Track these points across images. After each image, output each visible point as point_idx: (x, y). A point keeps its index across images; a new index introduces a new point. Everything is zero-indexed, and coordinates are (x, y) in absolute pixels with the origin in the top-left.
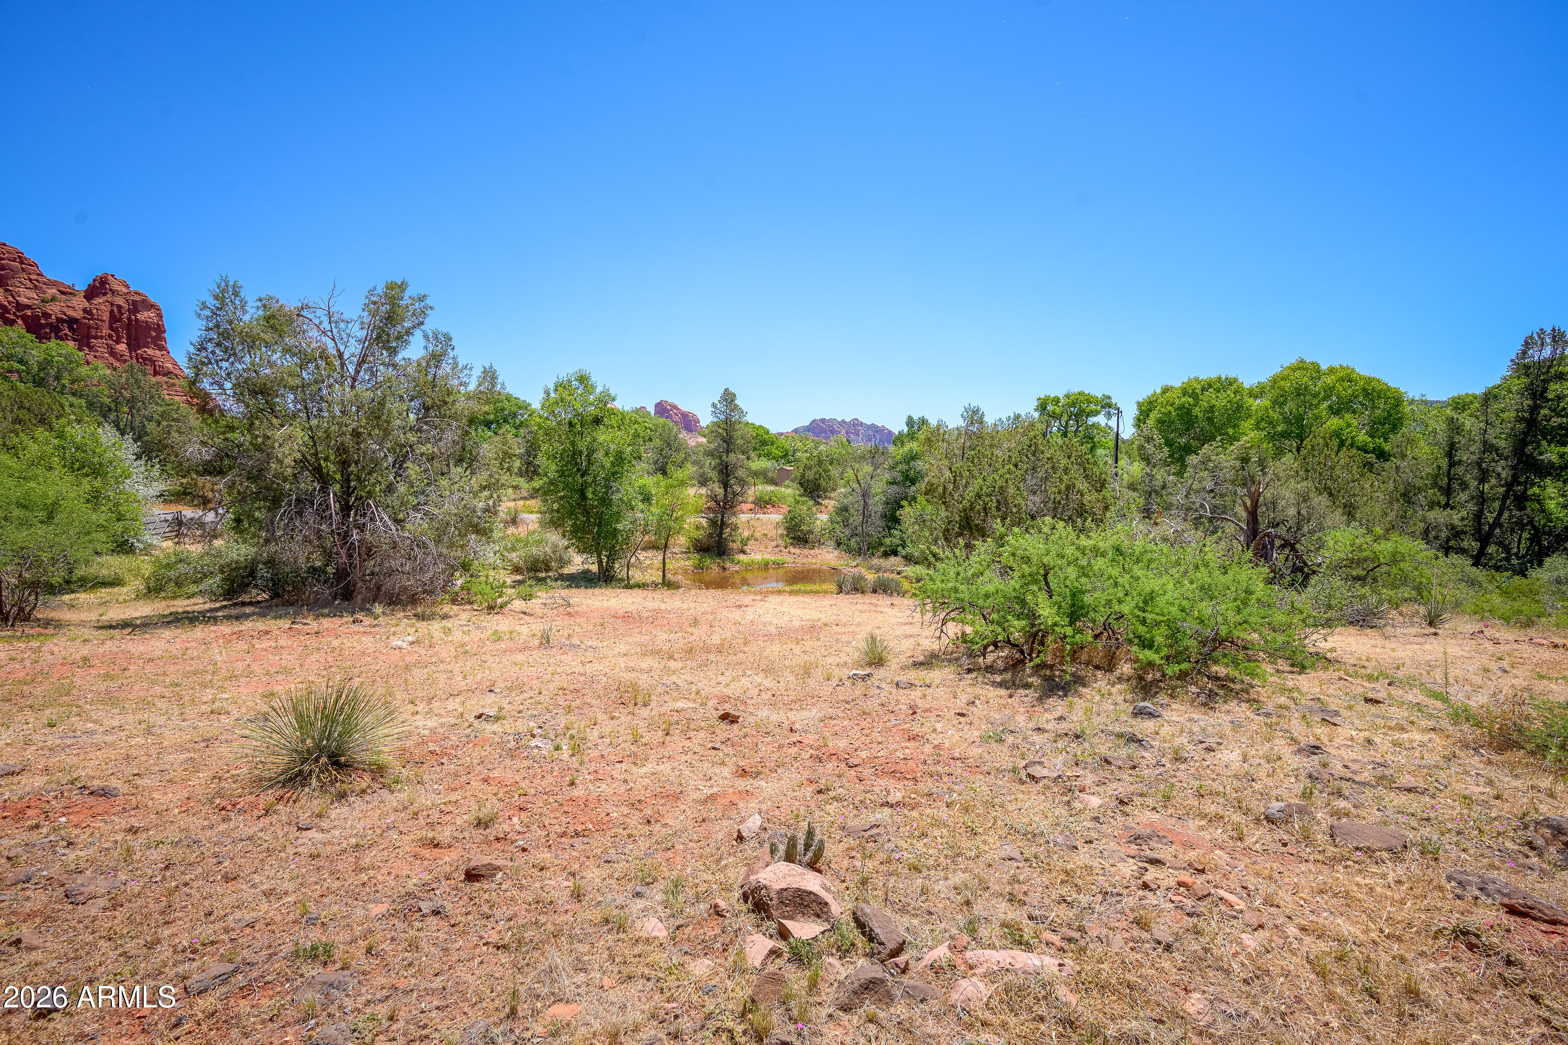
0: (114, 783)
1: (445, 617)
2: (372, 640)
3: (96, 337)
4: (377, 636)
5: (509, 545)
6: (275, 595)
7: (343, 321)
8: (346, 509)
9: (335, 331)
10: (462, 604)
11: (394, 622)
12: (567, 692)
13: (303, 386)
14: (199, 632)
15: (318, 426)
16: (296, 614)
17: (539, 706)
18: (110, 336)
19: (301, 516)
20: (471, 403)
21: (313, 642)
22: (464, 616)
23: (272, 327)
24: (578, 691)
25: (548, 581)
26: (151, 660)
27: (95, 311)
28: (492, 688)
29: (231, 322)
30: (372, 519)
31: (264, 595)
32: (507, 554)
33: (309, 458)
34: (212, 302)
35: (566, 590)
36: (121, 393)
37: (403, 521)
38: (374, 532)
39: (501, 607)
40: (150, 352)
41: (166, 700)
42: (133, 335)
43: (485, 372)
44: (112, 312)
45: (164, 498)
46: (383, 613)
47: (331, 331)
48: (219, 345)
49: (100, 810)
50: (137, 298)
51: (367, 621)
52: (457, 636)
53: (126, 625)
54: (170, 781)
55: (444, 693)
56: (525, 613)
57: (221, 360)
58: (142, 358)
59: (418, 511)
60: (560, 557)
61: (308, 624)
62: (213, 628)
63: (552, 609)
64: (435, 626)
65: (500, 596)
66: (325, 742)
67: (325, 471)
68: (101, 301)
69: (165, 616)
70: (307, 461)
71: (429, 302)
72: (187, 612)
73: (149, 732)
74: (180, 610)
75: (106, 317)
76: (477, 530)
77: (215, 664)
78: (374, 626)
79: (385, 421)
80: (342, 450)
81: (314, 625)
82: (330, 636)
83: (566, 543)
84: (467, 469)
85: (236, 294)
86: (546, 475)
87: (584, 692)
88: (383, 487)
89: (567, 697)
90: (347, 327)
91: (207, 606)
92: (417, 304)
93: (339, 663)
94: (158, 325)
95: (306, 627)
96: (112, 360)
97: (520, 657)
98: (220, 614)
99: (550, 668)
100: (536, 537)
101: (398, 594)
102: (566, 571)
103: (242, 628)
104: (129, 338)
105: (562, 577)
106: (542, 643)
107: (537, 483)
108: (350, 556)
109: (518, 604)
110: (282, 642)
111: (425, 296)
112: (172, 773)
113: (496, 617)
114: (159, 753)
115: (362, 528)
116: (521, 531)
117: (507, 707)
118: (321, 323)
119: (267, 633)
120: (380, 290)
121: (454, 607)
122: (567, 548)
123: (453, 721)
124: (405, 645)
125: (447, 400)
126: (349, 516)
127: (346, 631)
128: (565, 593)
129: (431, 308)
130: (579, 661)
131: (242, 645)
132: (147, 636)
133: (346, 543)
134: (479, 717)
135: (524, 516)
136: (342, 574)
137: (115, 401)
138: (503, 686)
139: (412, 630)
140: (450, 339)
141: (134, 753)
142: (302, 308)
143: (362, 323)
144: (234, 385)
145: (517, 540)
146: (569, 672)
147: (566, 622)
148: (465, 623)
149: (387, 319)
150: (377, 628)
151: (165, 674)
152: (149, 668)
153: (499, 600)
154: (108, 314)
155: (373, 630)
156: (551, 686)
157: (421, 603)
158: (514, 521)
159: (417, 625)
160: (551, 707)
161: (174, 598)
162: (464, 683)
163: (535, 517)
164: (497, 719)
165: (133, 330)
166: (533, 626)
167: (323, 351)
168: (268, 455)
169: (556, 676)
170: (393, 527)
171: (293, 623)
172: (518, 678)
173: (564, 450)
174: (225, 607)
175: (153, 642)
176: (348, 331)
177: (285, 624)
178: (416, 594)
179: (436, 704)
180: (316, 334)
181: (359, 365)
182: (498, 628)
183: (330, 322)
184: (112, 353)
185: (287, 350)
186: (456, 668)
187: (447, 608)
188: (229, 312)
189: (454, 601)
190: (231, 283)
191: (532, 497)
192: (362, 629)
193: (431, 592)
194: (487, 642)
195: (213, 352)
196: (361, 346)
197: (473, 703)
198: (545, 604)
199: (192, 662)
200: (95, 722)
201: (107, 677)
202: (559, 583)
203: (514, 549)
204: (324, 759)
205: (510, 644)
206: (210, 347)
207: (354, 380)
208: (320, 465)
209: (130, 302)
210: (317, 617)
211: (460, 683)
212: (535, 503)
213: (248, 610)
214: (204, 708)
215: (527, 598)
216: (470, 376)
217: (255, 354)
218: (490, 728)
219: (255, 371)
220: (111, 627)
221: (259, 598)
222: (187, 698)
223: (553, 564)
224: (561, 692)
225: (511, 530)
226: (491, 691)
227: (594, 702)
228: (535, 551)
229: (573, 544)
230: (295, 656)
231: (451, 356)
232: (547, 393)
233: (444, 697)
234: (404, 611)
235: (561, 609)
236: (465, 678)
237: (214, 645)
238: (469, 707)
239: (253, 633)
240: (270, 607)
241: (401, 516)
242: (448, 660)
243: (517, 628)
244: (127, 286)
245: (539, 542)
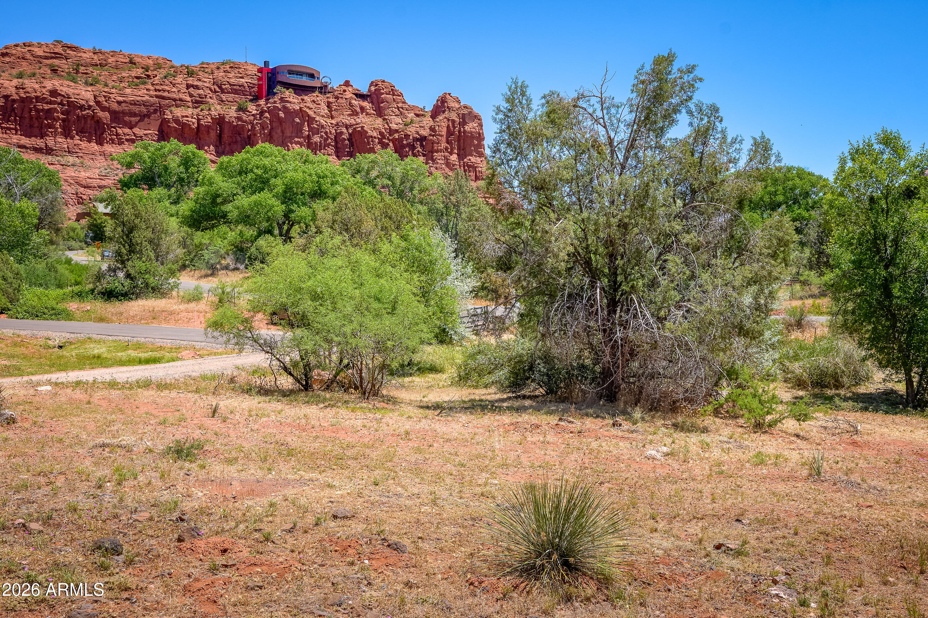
0: (406, 542)
1: (705, 430)
2: (629, 446)
3: (437, 151)
4: (634, 443)
5: (791, 353)
6: (550, 391)
7: (614, 106)
8: (613, 305)
9: (606, 117)
10: (725, 418)
11: (652, 430)
12: (830, 538)
13: (577, 178)
14: (488, 419)
15: (589, 218)
16: (564, 411)
17: (792, 549)
18: (446, 149)
19: (572, 312)
20: (741, 182)
21: (575, 442)
22: (726, 432)
23: (553, 122)
24: (845, 540)
25: (837, 399)
26: (448, 440)
27: (437, 128)
28: (741, 518)
29: (518, 122)
30: (635, 316)
31: (541, 390)
32: (788, 364)
33: (581, 251)
34: (504, 105)
35: (858, 414)
36: (450, 199)
37: (666, 319)
38: (636, 329)
39: (770, 426)
40: (473, 159)
41: (452, 477)
42: (462, 145)
43: (756, 144)
44: (448, 127)
45: (476, 293)
46: (643, 419)
47: (603, 119)
48: (509, 145)
49: (391, 561)
50: (466, 111)
51: (626, 425)
52: (716, 453)
53: (437, 407)
54: (441, 550)
55: (688, 514)
56: (798, 436)
57: (511, 160)
58: (468, 166)
59: (679, 307)
60: (855, 370)
61: (572, 422)
62: (497, 417)
63: (833, 435)
64: (694, 439)
65: (768, 413)
66: (557, 540)
67: (594, 264)
68: (441, 118)
69: (464, 402)
70: (579, 254)
71: (698, 73)
72: (481, 400)
73: (434, 503)
74: (477, 398)
75: (444, 132)
76: (742, 331)
77: (494, 451)
78: (632, 432)
79: (650, 209)
80: (610, 242)
81: (578, 424)
82: (590, 437)
83: (864, 353)
84: (735, 259)
85: (523, 94)
86: (838, 266)
87: (854, 542)
88: (646, 281)
89: (829, 545)
90: (617, 112)
91: (498, 396)
92: (686, 77)
93: (593, 466)
94: (479, 134)
95: (570, 425)
96: (447, 170)
97: (781, 488)
98: (505, 404)
99: (815, 506)
100: (824, 344)
101: (659, 401)
102: (862, 390)
103: (520, 419)
104: (459, 149)
105: (857, 398)
106: (810, 475)
107: (829, 276)
108: (613, 355)
109: (790, 424)
110: (549, 438)
111: (693, 67)
112: (445, 543)
113: (764, 437)
114: (439, 523)
115: (625, 325)
116: (807, 337)
117: (753, 542)
118: (594, 111)
119: (538, 427)
120: (648, 68)
121: (717, 420)
122: (864, 359)
123: (689, 545)
124: (658, 456)
125: (715, 181)
126: (615, 312)
127: (606, 433)
128: (853, 417)
129: (701, 80)
130: (855, 503)
131: (516, 437)
132: (450, 418)
133: (611, 340)
134: (718, 547)
135: (813, 318)
136: (606, 373)
137: (446, 207)
138: (752, 517)
139: (668, 441)
140: (717, 110)
141: (423, 519)
142: (578, 98)
143: (632, 105)
144: (520, 183)
145: (801, 348)
146: (838, 514)
147: (849, 453)
148: (726, 439)
149: (655, 97)
150: (635, 435)
151: (456, 454)
152: (447, 447)
153: (769, 418)
154: (446, 129)
155: (630, 435)
156: (812, 528)
157: (682, 412)
158: (799, 324)
159: (675, 435)
160: (807, 554)
161: (476, 387)
162: (710, 507)
163: (824, 319)
164: (738, 553)
165: (462, 141)
166: (806, 453)
167: (595, 141)
168: (547, 250)
169: (822, 518)
170: (655, 326)
171: (560, 419)
172: (773, 511)
173: (862, 234)
174: (510, 398)
175: (454, 425)
176: (618, 116)
177: (553, 420)
178: (678, 401)
179: (676, 524)
180: (590, 123)
181: (628, 151)
182: (763, 450)
183: (602, 109)
184: (448, 164)
185: (564, 144)
186: (707, 489)
187: (709, 421)
188: (518, 112)
189: (716, 413)
190: (519, 84)
191: (823, 294)
192: (620, 434)
193: (690, 401)
194: (747, 465)
195: (505, 153)
196: (630, 130)
197: (717, 531)
198: (825, 428)
199: (478, 447)
200: (403, 487)
201: (418, 450)
202: (851, 403)
203: (796, 358)
204: (555, 557)
205: (774, 471)
206: (503, 147)
207: (623, 167)
208: (590, 258)
209: (461, 116)
210: (582, 416)
211: (706, 506)
212: (825, 302)
213: (527, 403)
214: (478, 490)
215: (801, 417)
216: (739, 151)
217: (537, 150)
218: (728, 562)
219: (538, 168)
220: (428, 407)
221: (537, 393)
222: (468, 478)
223: (845, 379)
224: (822, 537)
225: (795, 335)
226: (738, 520)
227: (863, 558)
228: (822, 360)
229: (871, 356)
230: (558, 453)
231: (719, 129)
232: (843, 162)
233: (687, 518)
234: (664, 419)
235: (846, 436)
236: (713, 501)
237: (496, 433)
238: (710, 534)
239: (527, 426)
240: (544, 402)
241: (662, 313)
242: (699, 478)
243: (786, 453)
244: (459, 102)
245: (827, 352)
